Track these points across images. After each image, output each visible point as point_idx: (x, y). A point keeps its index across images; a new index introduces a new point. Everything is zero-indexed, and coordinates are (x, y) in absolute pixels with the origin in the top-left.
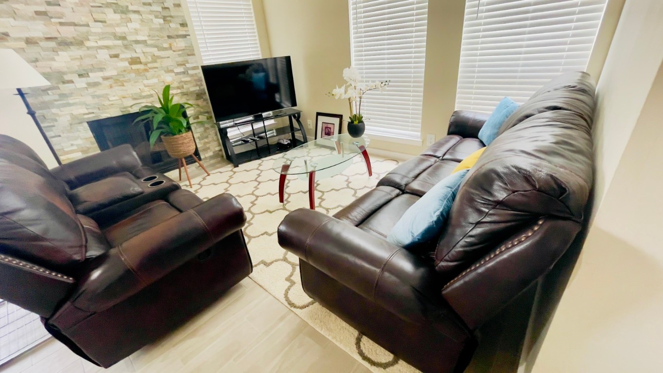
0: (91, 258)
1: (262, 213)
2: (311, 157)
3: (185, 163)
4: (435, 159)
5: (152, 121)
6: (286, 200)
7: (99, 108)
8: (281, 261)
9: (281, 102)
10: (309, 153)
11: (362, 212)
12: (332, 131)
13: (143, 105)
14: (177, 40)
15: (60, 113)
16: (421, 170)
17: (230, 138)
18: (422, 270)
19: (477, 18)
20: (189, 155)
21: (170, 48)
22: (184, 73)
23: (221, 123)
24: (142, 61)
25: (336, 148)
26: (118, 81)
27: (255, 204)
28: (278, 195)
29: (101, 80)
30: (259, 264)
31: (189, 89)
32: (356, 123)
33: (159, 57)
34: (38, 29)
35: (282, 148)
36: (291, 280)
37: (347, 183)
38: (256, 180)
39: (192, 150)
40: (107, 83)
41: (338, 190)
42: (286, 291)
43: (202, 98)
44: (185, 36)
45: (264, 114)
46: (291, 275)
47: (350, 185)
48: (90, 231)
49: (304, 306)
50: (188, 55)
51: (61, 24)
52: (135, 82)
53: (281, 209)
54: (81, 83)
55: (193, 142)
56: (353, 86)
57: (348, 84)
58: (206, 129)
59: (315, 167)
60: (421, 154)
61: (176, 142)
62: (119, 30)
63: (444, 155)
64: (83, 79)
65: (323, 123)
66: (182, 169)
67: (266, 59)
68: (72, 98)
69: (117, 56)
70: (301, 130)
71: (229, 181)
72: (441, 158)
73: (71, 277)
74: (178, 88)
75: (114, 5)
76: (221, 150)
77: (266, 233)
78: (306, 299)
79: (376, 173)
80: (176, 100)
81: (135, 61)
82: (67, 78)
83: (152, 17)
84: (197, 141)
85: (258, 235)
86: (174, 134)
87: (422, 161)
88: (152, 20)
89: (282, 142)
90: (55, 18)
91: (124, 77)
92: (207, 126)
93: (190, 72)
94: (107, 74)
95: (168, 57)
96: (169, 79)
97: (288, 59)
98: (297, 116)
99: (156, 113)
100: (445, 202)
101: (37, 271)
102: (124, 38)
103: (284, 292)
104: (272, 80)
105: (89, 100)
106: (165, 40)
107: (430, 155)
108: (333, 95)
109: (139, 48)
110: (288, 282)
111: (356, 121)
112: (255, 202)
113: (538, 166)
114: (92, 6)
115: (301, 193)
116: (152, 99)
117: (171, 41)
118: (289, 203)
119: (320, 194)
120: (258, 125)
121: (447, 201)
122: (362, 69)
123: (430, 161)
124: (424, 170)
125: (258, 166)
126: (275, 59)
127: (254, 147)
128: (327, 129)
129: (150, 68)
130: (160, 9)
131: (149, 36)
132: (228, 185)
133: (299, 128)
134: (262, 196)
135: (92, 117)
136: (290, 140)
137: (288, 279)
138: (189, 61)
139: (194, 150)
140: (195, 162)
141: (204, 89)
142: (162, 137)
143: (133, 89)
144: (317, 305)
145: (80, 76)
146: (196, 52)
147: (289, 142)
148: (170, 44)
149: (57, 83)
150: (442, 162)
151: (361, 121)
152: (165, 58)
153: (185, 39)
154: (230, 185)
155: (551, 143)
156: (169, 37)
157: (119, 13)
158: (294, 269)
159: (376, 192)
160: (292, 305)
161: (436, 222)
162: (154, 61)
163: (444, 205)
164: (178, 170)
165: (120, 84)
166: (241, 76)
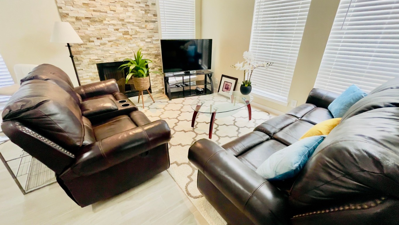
0: (85, 145)
1: (180, 131)
2: (214, 101)
3: (142, 93)
4: (296, 118)
5: (129, 67)
6: (195, 126)
7: (103, 57)
8: (186, 165)
9: (202, 65)
10: (213, 98)
11: (242, 147)
12: (230, 87)
13: (126, 58)
14: (150, 23)
15: (84, 57)
16: (286, 125)
17: (169, 83)
18: (278, 200)
19: (341, 29)
20: (145, 89)
21: (145, 28)
22: (150, 42)
23: (166, 73)
24: (129, 33)
25: (231, 98)
26: (115, 43)
27: (177, 125)
28: (191, 122)
29: (107, 42)
30: (173, 163)
31: (151, 52)
32: (246, 86)
33: (139, 32)
34: (83, 13)
35: (198, 93)
36: (191, 178)
37: (234, 122)
38: (180, 110)
39: (148, 87)
40: (110, 44)
41: (228, 126)
42: (187, 184)
43: (158, 58)
44: (155, 22)
45: (191, 72)
46: (191, 175)
47: (236, 124)
48: (87, 128)
49: (196, 197)
50: (155, 32)
51: (94, 11)
52: (124, 45)
53: (191, 131)
54: (97, 42)
55: (149, 83)
56: (248, 62)
57: (246, 61)
58: (157, 76)
59: (216, 110)
60: (286, 113)
61: (140, 81)
62: (121, 16)
63: (302, 117)
64: (99, 41)
65: (225, 81)
66: (141, 96)
67: (197, 40)
68: (92, 50)
69: (117, 30)
70: (211, 84)
71: (165, 108)
72: (300, 118)
73: (73, 154)
74: (146, 50)
75: (121, 2)
76: (163, 89)
77: (180, 144)
78: (198, 193)
79: (254, 119)
80: (144, 57)
81: (126, 33)
82: (91, 39)
83: (139, 10)
84: (151, 82)
85: (176, 144)
86: (139, 77)
87: (286, 118)
88: (139, 11)
89: (198, 89)
90: (92, 7)
91: (119, 41)
92: (158, 74)
93: (154, 42)
94: (111, 39)
95: (144, 33)
96: (142, 44)
97: (211, 41)
98: (210, 76)
99: (131, 63)
100: (303, 158)
101: (58, 149)
102: (123, 20)
103: (185, 185)
104: (199, 51)
105: (100, 52)
106: (143, 23)
107: (293, 115)
108: (235, 67)
109: (130, 26)
110: (189, 179)
111: (246, 84)
112: (177, 124)
113: (386, 156)
114: (110, 2)
115: (205, 123)
116: (131, 55)
117: (147, 24)
118: (197, 128)
119: (217, 126)
120: (186, 78)
121: (304, 157)
122: (256, 52)
123: (292, 119)
124: (288, 125)
125: (182, 101)
126: (203, 40)
127: (182, 90)
128: (227, 85)
129: (133, 38)
130: (144, 6)
131: (136, 20)
132: (164, 110)
133: (210, 82)
134: (182, 121)
135: (99, 62)
136: (203, 89)
137: (189, 177)
138: (155, 36)
139: (149, 87)
140: (148, 93)
141: (160, 53)
142: (133, 77)
143: (122, 49)
144: (204, 198)
145: (98, 38)
146: (159, 31)
147: (203, 90)
148: (146, 26)
149: (86, 42)
150: (300, 122)
151: (249, 85)
152: (142, 33)
153: (154, 23)
154: (165, 110)
155: (395, 135)
156: (146, 21)
157: (123, 7)
158: (193, 171)
159: (253, 134)
160: (189, 194)
161: (294, 170)
162: (136, 34)
163: (301, 160)
164: (138, 96)
165: (116, 45)
166: (182, 47)
